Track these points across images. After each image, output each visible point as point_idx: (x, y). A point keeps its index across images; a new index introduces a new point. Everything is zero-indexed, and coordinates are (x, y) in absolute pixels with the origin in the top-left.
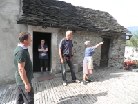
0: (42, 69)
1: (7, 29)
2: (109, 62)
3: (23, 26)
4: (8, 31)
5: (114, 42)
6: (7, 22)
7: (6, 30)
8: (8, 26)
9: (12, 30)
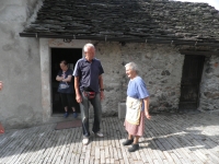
0: (66, 109)
1: (8, 46)
2: (202, 101)
3: (32, 39)
4: (10, 49)
5: (213, 62)
6: (9, 35)
7: (8, 48)
8: (11, 42)
9: (17, 47)
